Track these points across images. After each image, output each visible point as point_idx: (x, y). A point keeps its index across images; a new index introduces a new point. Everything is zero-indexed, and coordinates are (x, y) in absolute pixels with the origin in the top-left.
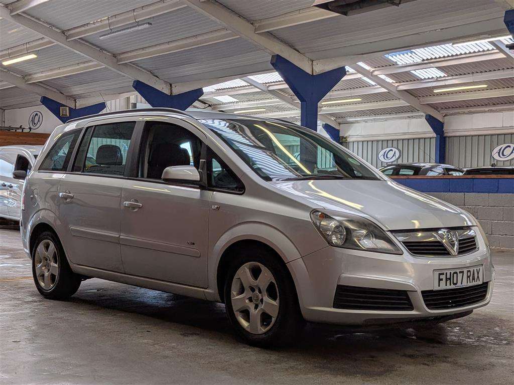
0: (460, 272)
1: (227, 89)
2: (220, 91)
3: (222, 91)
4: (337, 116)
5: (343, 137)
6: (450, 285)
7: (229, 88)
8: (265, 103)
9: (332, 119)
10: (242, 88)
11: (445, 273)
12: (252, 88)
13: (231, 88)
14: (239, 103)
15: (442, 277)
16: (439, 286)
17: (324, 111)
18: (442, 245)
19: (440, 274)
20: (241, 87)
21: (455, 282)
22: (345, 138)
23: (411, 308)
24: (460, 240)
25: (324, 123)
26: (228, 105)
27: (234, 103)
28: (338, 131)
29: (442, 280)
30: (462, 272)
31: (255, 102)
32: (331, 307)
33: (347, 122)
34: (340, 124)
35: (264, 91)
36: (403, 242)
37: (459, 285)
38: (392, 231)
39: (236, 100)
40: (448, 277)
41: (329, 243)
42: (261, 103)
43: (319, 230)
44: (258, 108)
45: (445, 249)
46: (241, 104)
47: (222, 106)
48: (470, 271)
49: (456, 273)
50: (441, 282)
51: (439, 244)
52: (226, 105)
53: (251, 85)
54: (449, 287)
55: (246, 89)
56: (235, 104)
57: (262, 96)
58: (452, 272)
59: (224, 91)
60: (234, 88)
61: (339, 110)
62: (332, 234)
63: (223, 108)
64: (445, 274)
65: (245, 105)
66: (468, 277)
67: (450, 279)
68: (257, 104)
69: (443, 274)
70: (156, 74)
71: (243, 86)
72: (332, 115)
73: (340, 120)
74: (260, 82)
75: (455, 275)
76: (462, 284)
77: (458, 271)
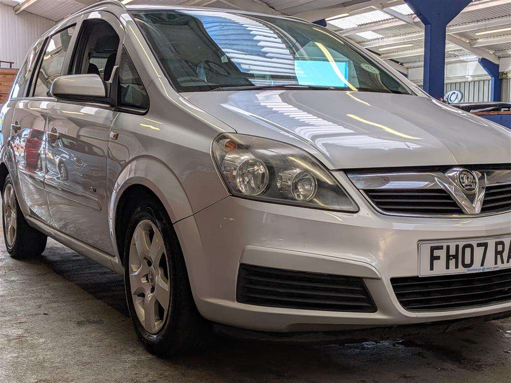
0: (479, 245)
1: (370, 23)
2: (362, 27)
3: (364, 26)
4: (496, 49)
5: (503, 73)
6: (457, 267)
7: (372, 23)
8: (412, 38)
9: (491, 52)
10: (386, 22)
11: (445, 245)
12: (396, 21)
13: (374, 22)
14: (384, 39)
15: (436, 253)
16: (432, 268)
17: (481, 43)
18: (449, 197)
19: (433, 249)
20: (385, 20)
21: (468, 261)
22: (506, 74)
23: (372, 307)
24: (488, 189)
25: (481, 57)
26: (373, 42)
27: (378, 39)
28: (498, 66)
29: (438, 258)
30: (485, 245)
31: (402, 37)
32: (233, 300)
33: (507, 55)
34: (499, 58)
35: (409, 23)
36: (364, 190)
37: (476, 268)
38: (346, 171)
39: (381, 36)
40: (452, 252)
41: (230, 191)
42: (408, 38)
43: (219, 170)
44: (405, 43)
45: (455, 204)
46: (387, 39)
47: (366, 43)
48: (502, 243)
49: (471, 246)
50: (435, 262)
51: (443, 194)
52: (370, 42)
53: (396, 17)
54: (453, 271)
55: (391, 23)
56: (380, 40)
57: (408, 30)
58: (461, 244)
59: (367, 26)
60: (377, 22)
61: (498, 41)
62: (238, 175)
63: (367, 45)
64: (445, 248)
65: (391, 41)
66: (498, 253)
67: (456, 257)
68: (404, 39)
69: (441, 248)
70: (271, 5)
71: (387, 20)
72: (490, 47)
73: (499, 54)
74: (404, 13)
75: (468, 250)
76: (482, 265)
77: (474, 243)
